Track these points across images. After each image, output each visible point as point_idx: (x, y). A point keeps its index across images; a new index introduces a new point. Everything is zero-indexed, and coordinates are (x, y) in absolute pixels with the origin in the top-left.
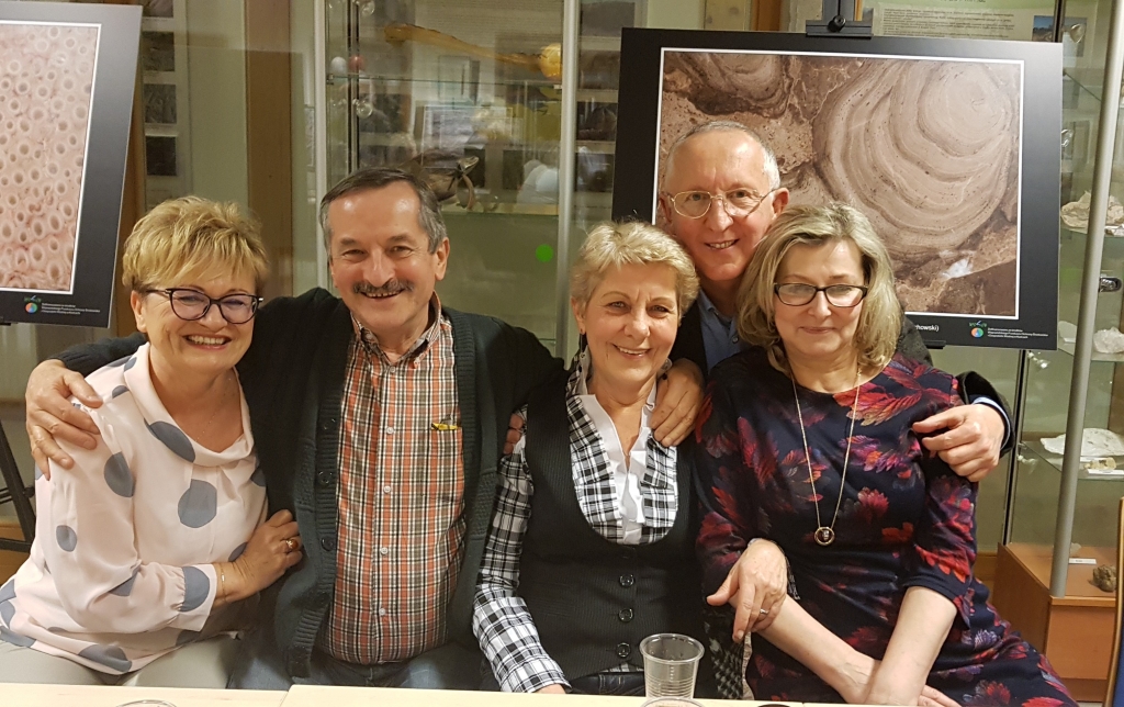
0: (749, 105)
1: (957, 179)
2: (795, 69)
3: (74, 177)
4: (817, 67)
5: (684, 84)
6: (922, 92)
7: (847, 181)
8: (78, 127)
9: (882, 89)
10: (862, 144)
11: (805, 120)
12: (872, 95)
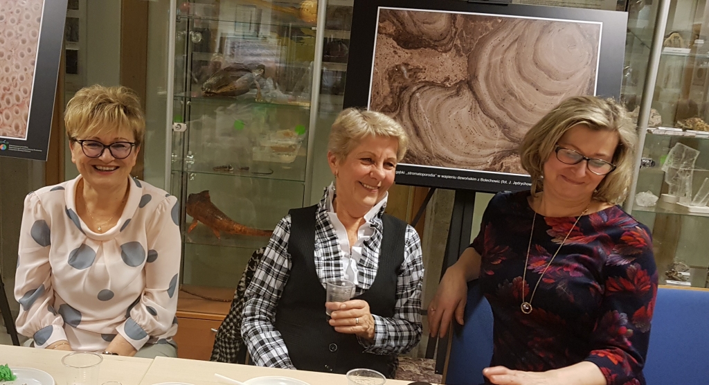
0: (429, 43)
1: (555, 94)
2: (460, 23)
3: (29, 72)
4: (473, 22)
5: (391, 30)
6: (538, 40)
7: (487, 93)
8: (33, 42)
9: (513, 37)
10: (498, 71)
11: (464, 54)
12: (506, 40)
